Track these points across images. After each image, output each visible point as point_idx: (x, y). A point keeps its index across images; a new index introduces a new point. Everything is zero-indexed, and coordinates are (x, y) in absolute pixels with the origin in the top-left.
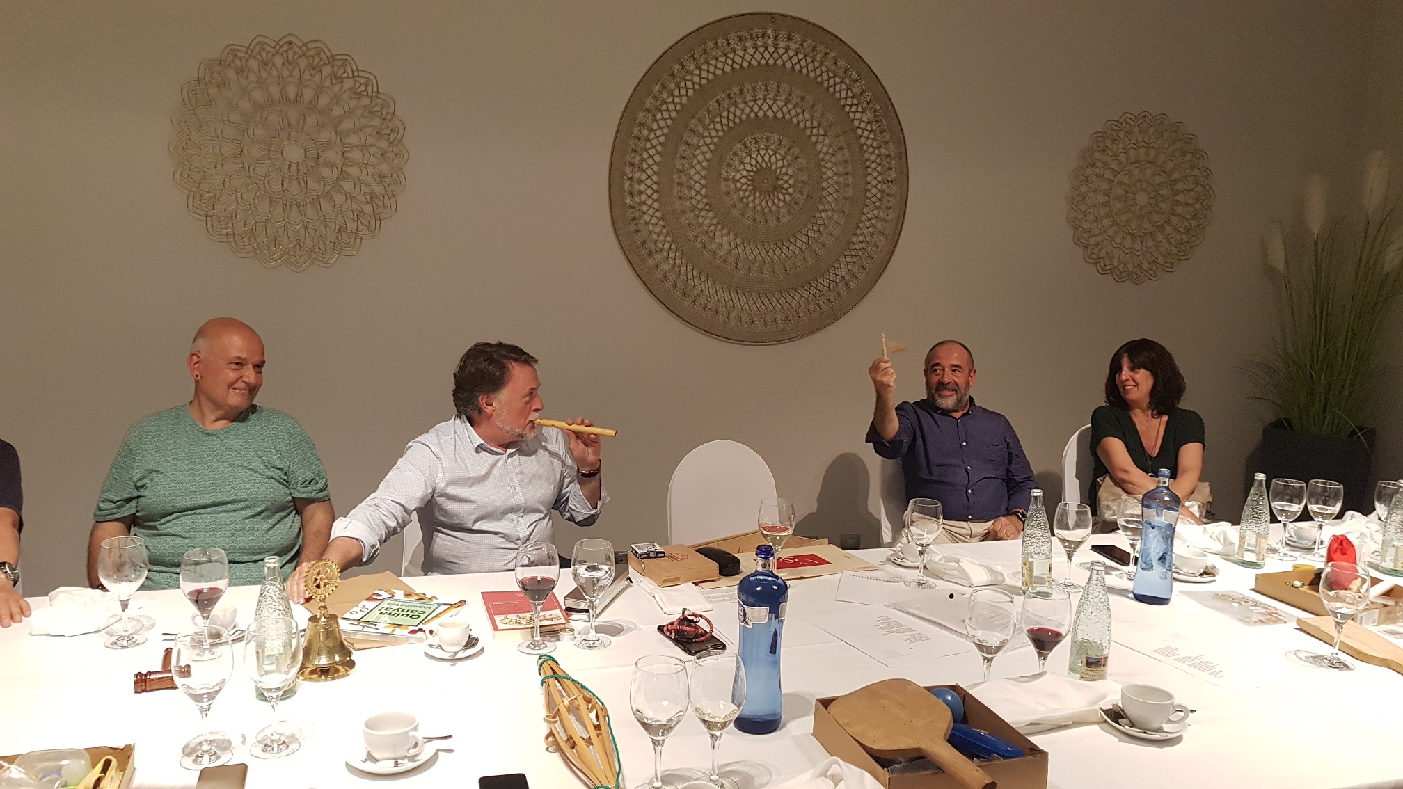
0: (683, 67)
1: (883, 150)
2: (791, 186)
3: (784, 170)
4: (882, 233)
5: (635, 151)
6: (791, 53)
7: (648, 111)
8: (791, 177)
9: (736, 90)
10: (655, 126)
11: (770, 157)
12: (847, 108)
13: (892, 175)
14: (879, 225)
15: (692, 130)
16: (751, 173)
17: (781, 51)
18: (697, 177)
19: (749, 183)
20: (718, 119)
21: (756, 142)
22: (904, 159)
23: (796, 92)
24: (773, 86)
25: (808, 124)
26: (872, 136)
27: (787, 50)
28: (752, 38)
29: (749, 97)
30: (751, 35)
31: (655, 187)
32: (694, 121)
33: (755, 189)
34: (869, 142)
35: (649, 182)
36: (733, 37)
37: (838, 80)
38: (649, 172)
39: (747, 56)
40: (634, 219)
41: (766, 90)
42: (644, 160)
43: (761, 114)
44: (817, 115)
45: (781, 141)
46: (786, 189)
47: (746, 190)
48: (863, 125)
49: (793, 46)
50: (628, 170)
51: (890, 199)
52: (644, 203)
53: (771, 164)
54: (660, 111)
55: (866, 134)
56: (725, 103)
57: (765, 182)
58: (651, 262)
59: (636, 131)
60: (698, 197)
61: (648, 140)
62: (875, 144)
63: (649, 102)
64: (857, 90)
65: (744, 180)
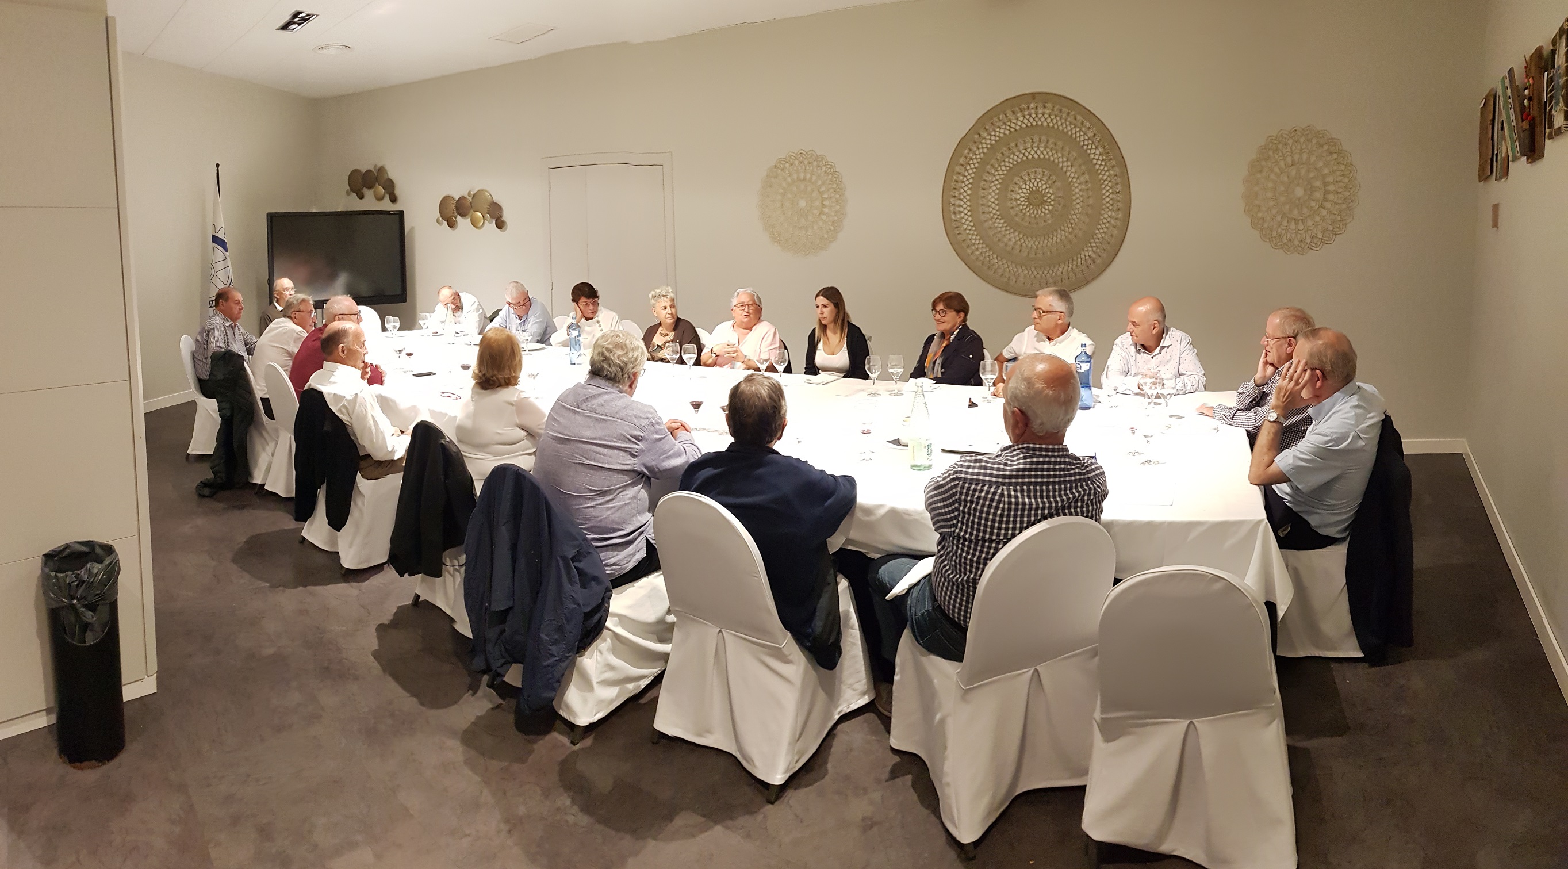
0: (979, 134)
1: (1112, 172)
2: (1052, 200)
3: (1047, 191)
4: (1115, 227)
5: (955, 189)
6: (1046, 116)
7: (962, 165)
8: (1052, 194)
9: (1013, 144)
10: (966, 174)
11: (1038, 183)
12: (1085, 147)
13: (1119, 188)
14: (1112, 222)
15: (988, 172)
16: (1027, 194)
17: (1040, 116)
18: (993, 200)
19: (1026, 200)
20: (1003, 164)
21: (1029, 175)
22: (1126, 176)
23: (1052, 140)
24: (1036, 138)
25: (1061, 160)
26: (1103, 163)
27: (1043, 114)
28: (1021, 111)
29: (1021, 148)
30: (1020, 109)
31: (969, 208)
32: (988, 167)
33: (1030, 204)
34: (1102, 168)
35: (965, 206)
36: (1009, 113)
37: (1078, 129)
38: (965, 200)
39: (1019, 122)
40: (957, 227)
41: (1033, 142)
42: (961, 194)
43: (1030, 157)
44: (1066, 153)
45: (1044, 172)
46: (1050, 202)
47: (1024, 205)
48: (1097, 157)
49: (1047, 111)
50: (952, 200)
51: (1119, 204)
52: (963, 218)
53: (1039, 188)
54: (969, 164)
55: (1099, 162)
56: (1007, 153)
57: (1036, 199)
58: (969, 251)
59: (955, 177)
60: (994, 212)
61: (963, 182)
62: (1106, 169)
63: (962, 161)
64: (1090, 134)
65: (1022, 199)
